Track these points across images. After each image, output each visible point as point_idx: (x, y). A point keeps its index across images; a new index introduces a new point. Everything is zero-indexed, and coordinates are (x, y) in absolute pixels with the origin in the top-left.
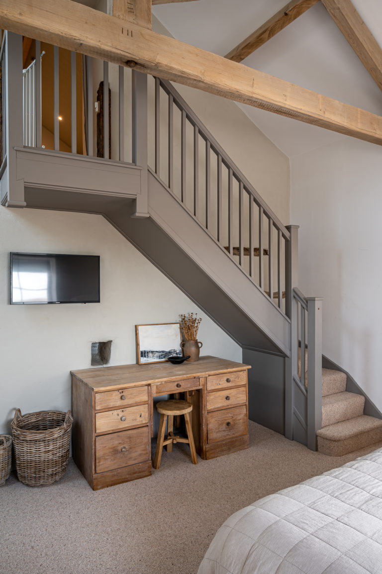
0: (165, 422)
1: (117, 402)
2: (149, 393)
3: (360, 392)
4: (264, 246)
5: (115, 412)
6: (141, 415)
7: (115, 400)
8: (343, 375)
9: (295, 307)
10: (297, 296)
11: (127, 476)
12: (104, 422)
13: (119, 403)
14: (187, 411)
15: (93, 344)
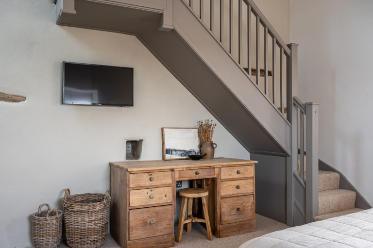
0: (186, 204)
1: (147, 182)
2: (173, 177)
3: (351, 188)
4: (269, 68)
5: (145, 191)
6: (165, 195)
7: (145, 180)
8: (337, 174)
9: (295, 113)
10: (297, 103)
11: (155, 245)
12: (136, 198)
13: (148, 183)
14: (204, 195)
15: (128, 142)
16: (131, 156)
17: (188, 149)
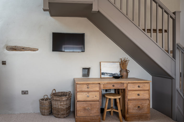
0: (108, 101)
1: (86, 89)
2: (100, 88)
5: (85, 93)
6: (96, 96)
7: (85, 88)
10: (179, 47)
11: (90, 120)
12: (80, 96)
13: (87, 90)
15: (83, 69)
16: (87, 75)
17: (114, 73)
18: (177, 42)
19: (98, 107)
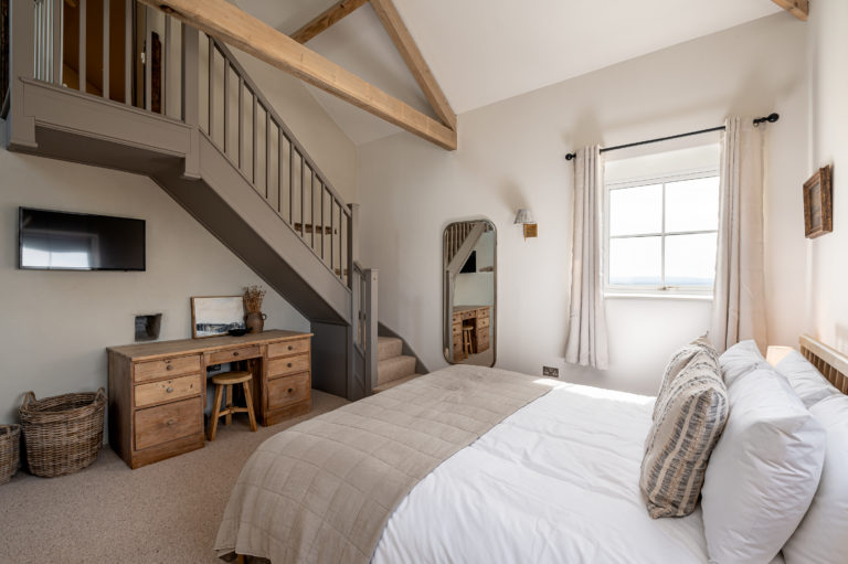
0: (221, 393)
1: (162, 372)
2: (202, 362)
3: (412, 354)
5: (160, 384)
6: (192, 385)
7: (160, 370)
8: (400, 341)
10: (357, 268)
11: (176, 450)
12: (143, 395)
13: (165, 373)
14: (246, 379)
15: (138, 318)
16: (146, 335)
17: (228, 323)
18: (355, 258)
19: (197, 411)
